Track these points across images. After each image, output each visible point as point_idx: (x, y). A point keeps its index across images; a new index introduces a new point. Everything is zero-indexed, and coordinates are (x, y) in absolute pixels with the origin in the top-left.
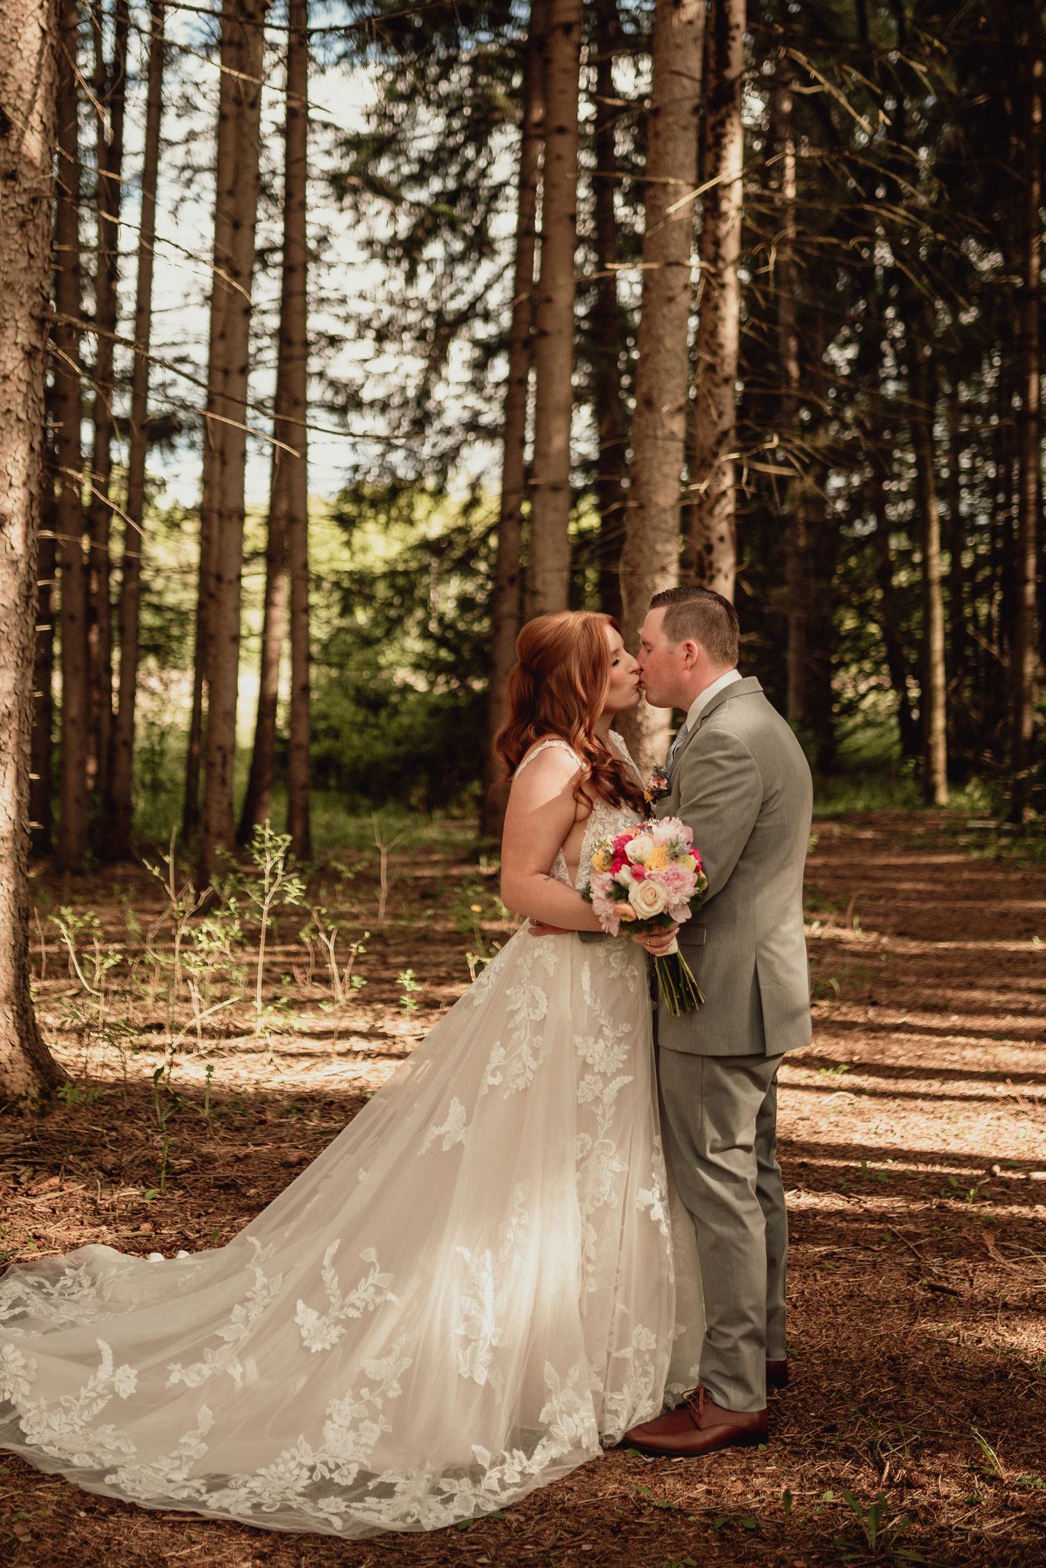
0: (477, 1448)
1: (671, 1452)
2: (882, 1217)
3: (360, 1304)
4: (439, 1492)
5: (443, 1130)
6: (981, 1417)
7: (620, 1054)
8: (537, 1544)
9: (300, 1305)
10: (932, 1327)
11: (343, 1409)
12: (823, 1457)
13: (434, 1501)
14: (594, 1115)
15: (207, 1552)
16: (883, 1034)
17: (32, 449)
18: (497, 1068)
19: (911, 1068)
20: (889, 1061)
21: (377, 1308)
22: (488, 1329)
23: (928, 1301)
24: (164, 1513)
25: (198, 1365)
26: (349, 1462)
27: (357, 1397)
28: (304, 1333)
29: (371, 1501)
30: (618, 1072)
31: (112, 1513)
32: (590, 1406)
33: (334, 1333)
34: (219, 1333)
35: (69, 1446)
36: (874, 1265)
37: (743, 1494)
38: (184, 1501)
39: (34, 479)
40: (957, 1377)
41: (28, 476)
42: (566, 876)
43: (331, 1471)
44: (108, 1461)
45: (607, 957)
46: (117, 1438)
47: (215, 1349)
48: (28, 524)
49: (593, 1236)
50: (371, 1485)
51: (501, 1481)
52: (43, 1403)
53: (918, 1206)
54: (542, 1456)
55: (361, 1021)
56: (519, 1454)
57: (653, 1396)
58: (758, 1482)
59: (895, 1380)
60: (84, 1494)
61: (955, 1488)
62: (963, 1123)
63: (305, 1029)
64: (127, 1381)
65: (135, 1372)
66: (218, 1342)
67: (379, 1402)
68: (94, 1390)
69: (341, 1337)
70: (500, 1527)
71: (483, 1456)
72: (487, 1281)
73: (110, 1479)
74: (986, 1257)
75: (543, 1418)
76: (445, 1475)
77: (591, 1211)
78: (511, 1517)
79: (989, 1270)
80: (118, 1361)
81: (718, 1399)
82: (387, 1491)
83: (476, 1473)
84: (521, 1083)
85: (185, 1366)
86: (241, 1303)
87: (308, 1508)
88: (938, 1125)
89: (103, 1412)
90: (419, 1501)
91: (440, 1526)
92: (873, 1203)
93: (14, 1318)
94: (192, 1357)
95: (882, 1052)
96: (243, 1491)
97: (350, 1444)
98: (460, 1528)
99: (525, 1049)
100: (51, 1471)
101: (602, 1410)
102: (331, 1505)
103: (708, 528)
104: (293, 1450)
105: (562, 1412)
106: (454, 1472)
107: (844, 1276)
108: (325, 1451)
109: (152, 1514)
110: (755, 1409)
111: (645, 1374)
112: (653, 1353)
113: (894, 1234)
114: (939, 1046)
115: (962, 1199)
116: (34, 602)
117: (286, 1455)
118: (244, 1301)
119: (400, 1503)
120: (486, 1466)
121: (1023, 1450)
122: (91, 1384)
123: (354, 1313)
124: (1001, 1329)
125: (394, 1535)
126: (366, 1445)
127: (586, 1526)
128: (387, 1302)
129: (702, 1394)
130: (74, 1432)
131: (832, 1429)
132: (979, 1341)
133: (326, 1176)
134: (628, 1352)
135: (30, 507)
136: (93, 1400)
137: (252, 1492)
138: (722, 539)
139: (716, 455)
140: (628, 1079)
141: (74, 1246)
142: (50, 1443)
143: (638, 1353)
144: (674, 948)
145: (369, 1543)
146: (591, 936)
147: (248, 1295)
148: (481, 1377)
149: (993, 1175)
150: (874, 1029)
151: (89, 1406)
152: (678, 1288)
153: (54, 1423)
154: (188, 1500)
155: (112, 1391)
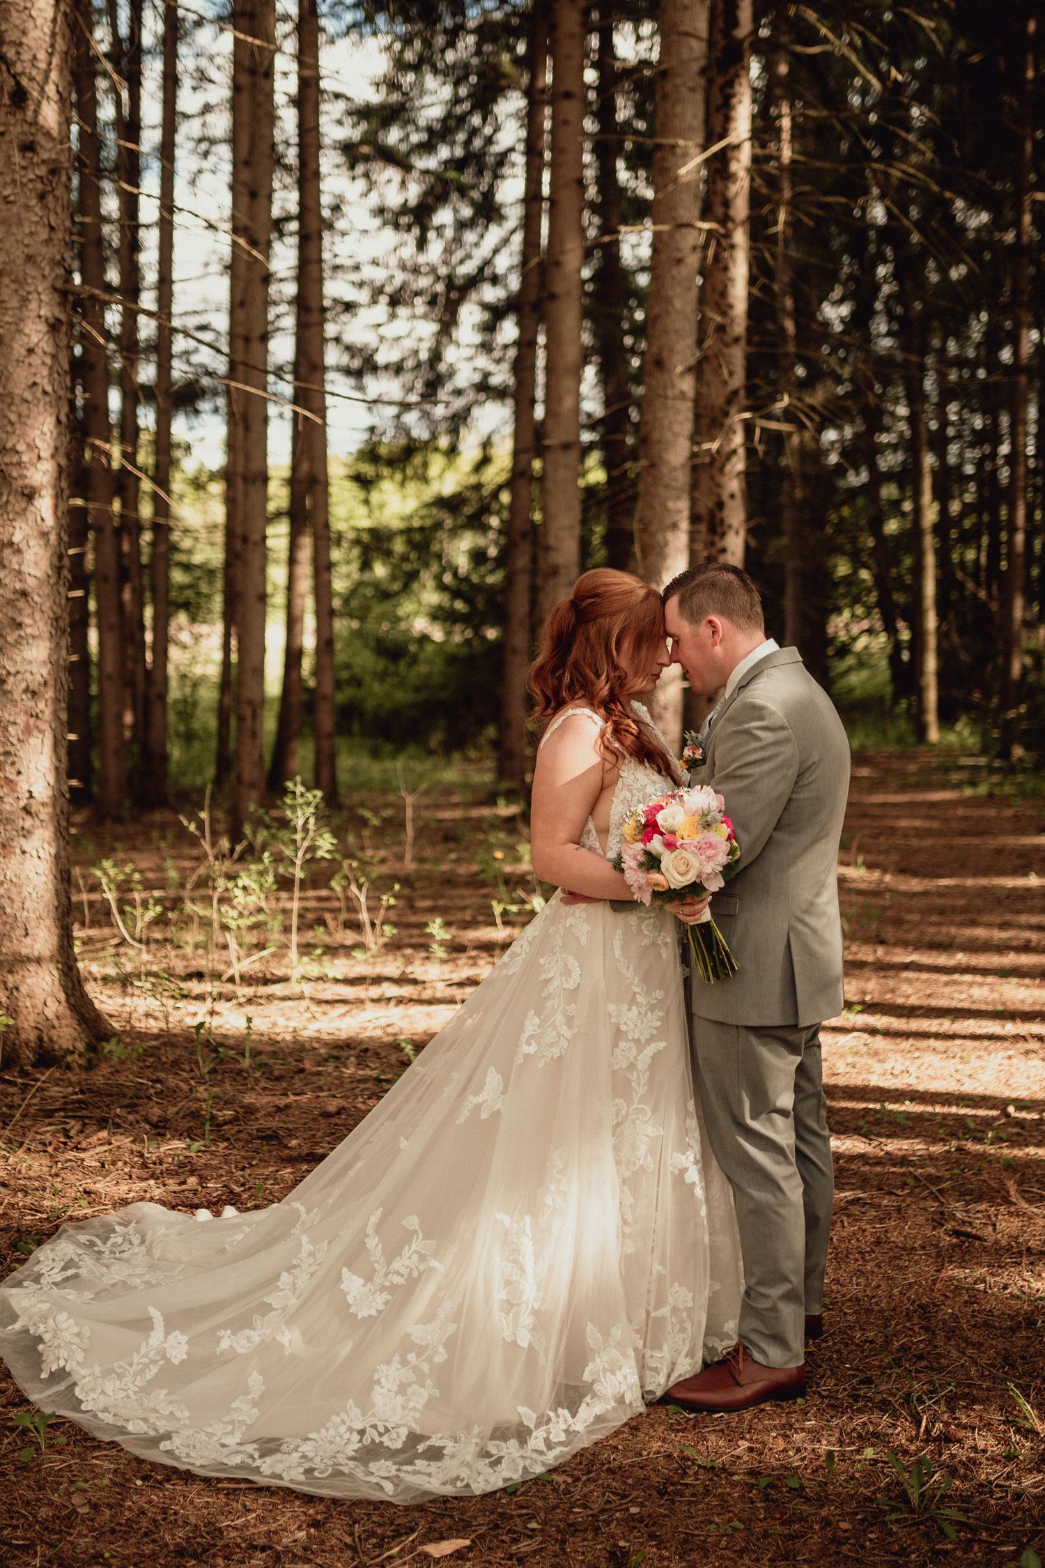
0: (522, 1409)
1: (712, 1408)
2: (903, 1160)
3: (405, 1272)
4: (488, 1455)
5: (480, 1099)
6: (1012, 1366)
7: (654, 1020)
8: (585, 1507)
9: (345, 1272)
10: (959, 1273)
11: (390, 1375)
12: (860, 1411)
13: (483, 1464)
14: (629, 1081)
15: (262, 1520)
16: (892, 973)
17: (59, 423)
18: (532, 1037)
19: (921, 1007)
20: (900, 1000)
21: (420, 1275)
22: (530, 1293)
23: (954, 1246)
24: (219, 1480)
25: (248, 1332)
26: (398, 1426)
27: (404, 1363)
28: (350, 1299)
29: (420, 1464)
30: (652, 1039)
31: (168, 1480)
32: (633, 1363)
33: (380, 1300)
34: (266, 1300)
35: (123, 1412)
36: (899, 1210)
37: (785, 1450)
38: (237, 1467)
39: (63, 452)
40: (986, 1324)
41: (57, 449)
42: (597, 845)
43: (381, 1435)
44: (163, 1427)
45: (639, 925)
46: (170, 1403)
47: (264, 1315)
48: (57, 497)
49: (630, 1200)
50: (421, 1448)
51: (547, 1440)
52: (97, 1369)
53: (937, 1149)
54: (586, 1413)
55: (392, 968)
56: (564, 1412)
57: (691, 1354)
58: (798, 1437)
59: (926, 1329)
60: (139, 1461)
61: (992, 1442)
62: (975, 1063)
63: (341, 976)
64: (178, 1347)
65: (186, 1338)
66: (266, 1309)
67: (425, 1367)
68: (146, 1356)
69: (386, 1303)
70: (548, 1489)
71: (529, 1418)
72: (527, 1247)
73: (165, 1445)
74: (1008, 1202)
75: (587, 1377)
76: (492, 1438)
77: (627, 1174)
78: (559, 1479)
79: (1011, 1214)
80: (169, 1327)
81: (757, 1356)
82: (435, 1454)
83: (522, 1434)
84: (556, 1052)
85: (234, 1333)
86: (288, 1270)
87: (359, 1473)
88: (951, 1065)
90: (468, 1465)
91: (489, 1489)
92: (895, 1146)
94: (242, 1323)
95: (893, 991)
96: (296, 1455)
97: (399, 1408)
98: (509, 1491)
99: (559, 1018)
100: (107, 1439)
101: (642, 1367)
102: (382, 1468)
103: (718, 485)
104: (343, 1415)
105: (605, 1370)
106: (500, 1433)
107: (870, 1222)
108: (374, 1415)
109: (207, 1480)
110: (793, 1365)
111: (683, 1330)
112: (689, 1311)
113: (916, 1178)
114: (946, 984)
115: (980, 1141)
116: (64, 576)
117: (336, 1419)
118: (290, 1268)
119: (450, 1467)
120: (532, 1426)
122: (143, 1350)
123: (397, 1280)
124: (1027, 1275)
125: (445, 1500)
126: (414, 1409)
127: (633, 1487)
128: (431, 1270)
129: (741, 1351)
130: (128, 1397)
131: (868, 1381)
132: (1005, 1287)
133: (368, 1142)
134: (665, 1311)
135: (59, 479)
136: (146, 1366)
137: (304, 1456)
138: (732, 497)
139: (726, 414)
140: (662, 1045)
142: (105, 1410)
143: (675, 1310)
144: (706, 916)
145: (421, 1508)
146: (623, 905)
147: (295, 1262)
148: (524, 1340)
149: (1008, 1115)
150: (883, 968)
151: (142, 1372)
152: (713, 1248)
153: (109, 1389)
154: (242, 1467)
155: (164, 1357)
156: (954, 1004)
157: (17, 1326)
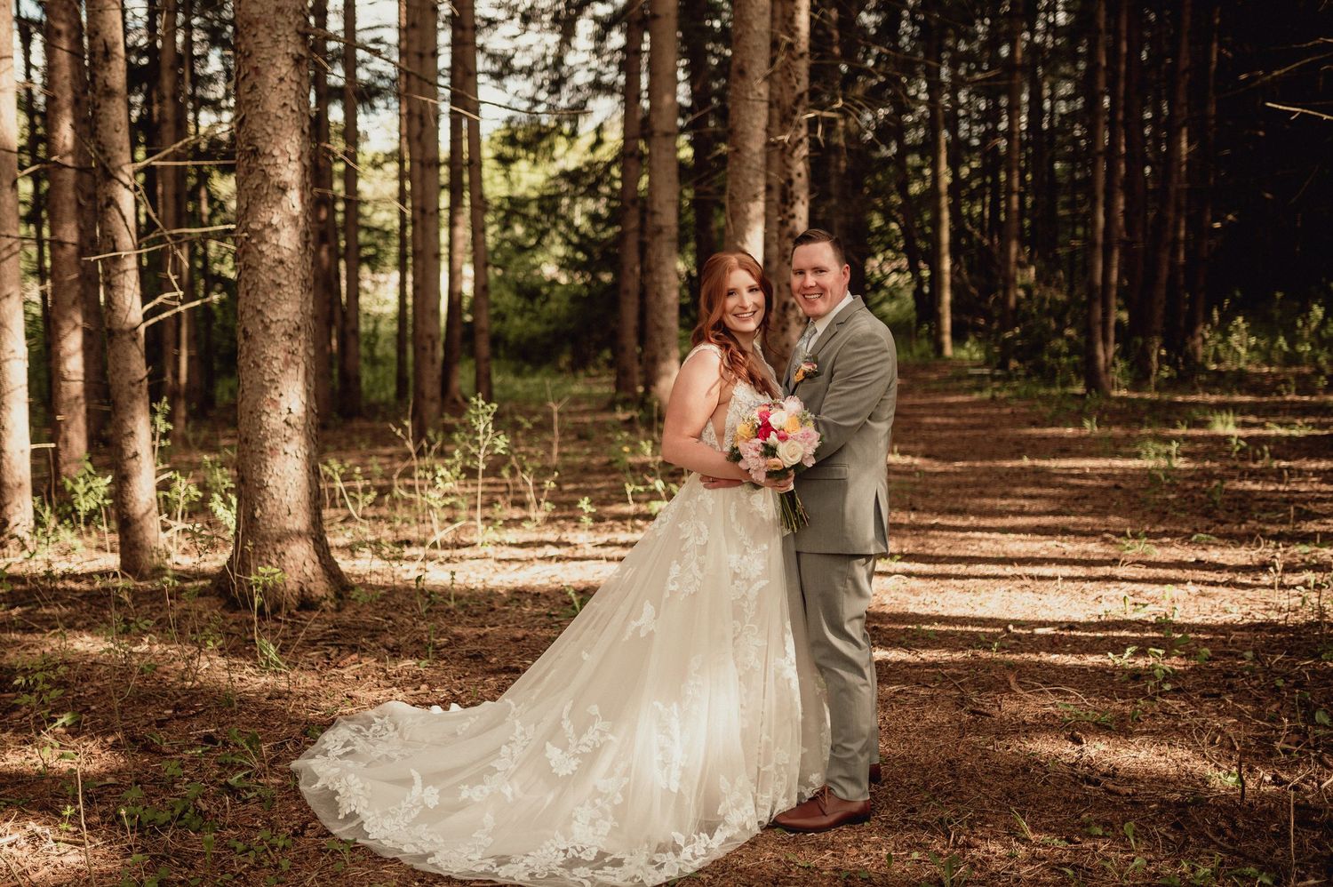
0: (675, 834)
1: (806, 830)
2: (934, 665)
3: (590, 743)
4: (654, 863)
5: (639, 623)
6: (1013, 798)
7: (759, 565)
9: (548, 744)
10: (975, 738)
11: (584, 812)
12: (908, 829)
13: (651, 868)
14: (742, 608)
16: (923, 532)
17: (303, 132)
18: (675, 578)
19: (944, 556)
20: (929, 551)
21: (601, 745)
22: (678, 755)
23: (971, 721)
24: (471, 881)
25: (481, 786)
26: (591, 846)
27: (594, 805)
28: (552, 763)
29: (608, 869)
30: (759, 578)
32: (750, 802)
33: (574, 763)
34: (493, 764)
36: (932, 697)
37: (858, 855)
38: (482, 873)
39: (306, 154)
40: (994, 772)
41: (302, 153)
42: (715, 442)
43: (579, 852)
44: (427, 848)
45: (748, 498)
46: (430, 832)
47: (491, 775)
48: (303, 189)
49: (745, 691)
50: (607, 860)
51: (692, 853)
52: (377, 812)
53: (958, 656)
54: (720, 836)
55: (551, 535)
56: (704, 836)
58: (866, 848)
59: (953, 776)
60: (416, 871)
61: (999, 847)
62: (984, 595)
63: (514, 541)
64: (432, 797)
65: (436, 791)
66: (492, 770)
67: (608, 808)
68: (410, 802)
69: (578, 765)
71: (681, 840)
72: (675, 723)
73: (431, 860)
74: (1009, 690)
75: (720, 811)
76: (657, 852)
77: (743, 672)
78: (704, 876)
79: (1011, 698)
80: (425, 784)
82: (618, 863)
83: (677, 850)
84: (692, 589)
85: (471, 787)
86: (506, 744)
87: (566, 874)
88: (968, 596)
89: (418, 816)
90: (642, 868)
91: (657, 883)
92: (927, 654)
93: (347, 754)
94: (477, 780)
95: (923, 545)
96: (522, 865)
97: (591, 835)
99: (694, 565)
100: (391, 856)
101: (756, 804)
102: (582, 872)
103: (789, 167)
104: (552, 839)
105: (732, 807)
107: (911, 705)
108: (573, 839)
110: (862, 799)
111: (781, 779)
112: (786, 766)
113: (943, 676)
114: (962, 539)
115: (989, 649)
116: (311, 246)
117: (547, 842)
118: (508, 743)
119: (629, 870)
120: (682, 844)
121: (1043, 820)
122: (408, 799)
123: (586, 749)
124: (1023, 739)
126: (601, 835)
127: (755, 880)
128: (608, 741)
130: (400, 829)
131: (913, 811)
132: (1008, 747)
133: (559, 657)
134: (771, 767)
135: (304, 175)
136: (411, 809)
137: (527, 866)
138: (799, 175)
139: (795, 112)
140: (766, 582)
141: (377, 703)
142: (386, 838)
143: (777, 766)
147: (511, 738)
148: (675, 787)
149: (1009, 631)
150: (915, 528)
151: (408, 813)
152: (804, 723)
153: (386, 824)
154: (485, 873)
155: (423, 803)
156: (968, 553)
157: (319, 785)
